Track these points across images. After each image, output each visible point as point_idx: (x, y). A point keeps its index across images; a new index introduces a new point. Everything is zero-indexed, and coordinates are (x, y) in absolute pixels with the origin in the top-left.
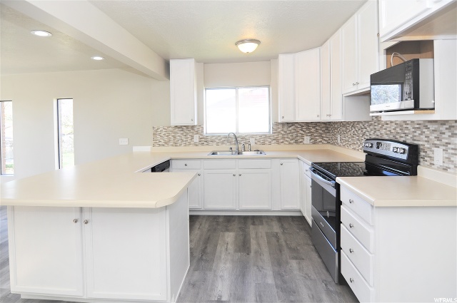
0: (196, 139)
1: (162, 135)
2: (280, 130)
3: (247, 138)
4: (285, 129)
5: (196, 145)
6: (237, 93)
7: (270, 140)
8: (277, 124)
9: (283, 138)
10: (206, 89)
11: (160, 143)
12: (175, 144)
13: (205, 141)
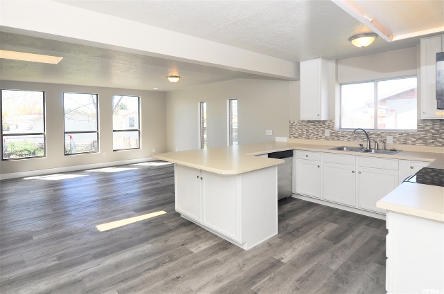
0: (327, 133)
1: (297, 128)
2: (428, 128)
3: (383, 135)
4: (437, 127)
5: (327, 140)
6: (376, 86)
7: (413, 139)
8: (425, 121)
9: (433, 138)
10: (341, 85)
11: (295, 136)
12: (308, 137)
13: (336, 135)
